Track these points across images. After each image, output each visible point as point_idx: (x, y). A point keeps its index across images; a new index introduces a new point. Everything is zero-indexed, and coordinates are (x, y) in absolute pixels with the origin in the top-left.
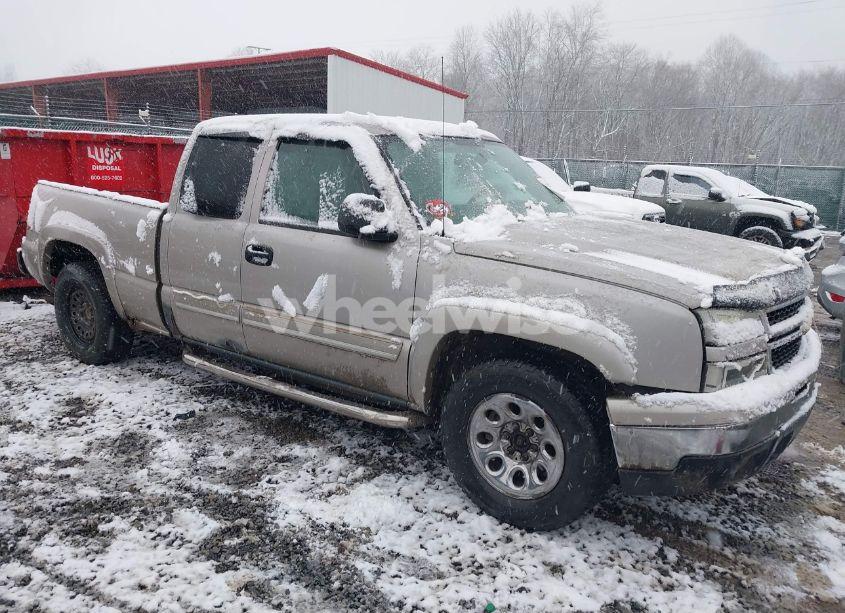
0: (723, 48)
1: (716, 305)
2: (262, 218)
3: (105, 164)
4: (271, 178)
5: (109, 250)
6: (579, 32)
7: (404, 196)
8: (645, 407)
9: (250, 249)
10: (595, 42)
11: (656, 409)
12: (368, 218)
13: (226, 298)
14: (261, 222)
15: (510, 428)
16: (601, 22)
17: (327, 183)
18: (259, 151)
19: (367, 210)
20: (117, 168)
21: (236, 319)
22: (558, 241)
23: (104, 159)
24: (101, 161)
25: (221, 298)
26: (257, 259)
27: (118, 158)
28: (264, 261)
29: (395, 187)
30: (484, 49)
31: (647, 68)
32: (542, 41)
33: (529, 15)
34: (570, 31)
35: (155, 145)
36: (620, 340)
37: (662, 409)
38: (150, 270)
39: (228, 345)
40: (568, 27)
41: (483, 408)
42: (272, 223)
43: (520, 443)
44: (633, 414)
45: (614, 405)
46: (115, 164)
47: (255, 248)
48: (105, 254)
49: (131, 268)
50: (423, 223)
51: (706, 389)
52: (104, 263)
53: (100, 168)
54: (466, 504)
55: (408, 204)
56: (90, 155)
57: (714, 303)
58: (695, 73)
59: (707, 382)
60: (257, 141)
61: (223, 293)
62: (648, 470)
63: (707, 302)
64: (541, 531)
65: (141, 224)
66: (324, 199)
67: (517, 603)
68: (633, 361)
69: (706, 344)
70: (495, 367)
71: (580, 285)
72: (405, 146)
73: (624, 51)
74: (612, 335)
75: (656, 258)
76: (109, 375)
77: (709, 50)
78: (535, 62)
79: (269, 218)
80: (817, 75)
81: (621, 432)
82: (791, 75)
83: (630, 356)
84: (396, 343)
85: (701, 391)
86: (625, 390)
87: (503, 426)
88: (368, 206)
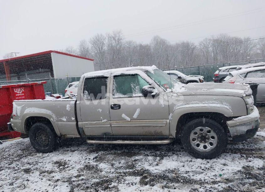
0: (156, 39)
1: (246, 96)
2: (114, 97)
3: (19, 93)
4: (114, 86)
5: (54, 116)
6: (117, 38)
7: (158, 85)
8: (236, 121)
9: (112, 106)
10: (122, 41)
11: (239, 121)
12: (153, 91)
13: (105, 120)
14: (113, 98)
15: (200, 136)
16: (122, 35)
17: (133, 85)
18: (108, 80)
19: (152, 89)
20: (23, 94)
21: (109, 126)
22: (201, 89)
23: (19, 92)
24: (18, 93)
25: (103, 121)
26: (115, 108)
27: (23, 91)
28: (118, 108)
29: (155, 83)
30: (89, 46)
31: (137, 47)
32: (106, 42)
33: (101, 35)
34: (114, 39)
35: (33, 85)
36: (228, 107)
37: (240, 121)
38: (73, 119)
39: (105, 134)
40: (113, 37)
41: (193, 132)
42: (117, 98)
43: (203, 139)
44: (234, 124)
45: (229, 122)
46: (22, 93)
47: (114, 105)
48: (52, 117)
49: (65, 119)
50: (165, 90)
51: (248, 114)
52: (52, 120)
53: (18, 95)
54: (191, 158)
55: (160, 86)
56: (15, 92)
57: (246, 95)
58: (150, 47)
59: (248, 113)
60: (107, 78)
61: (103, 120)
62: (239, 136)
63: (244, 95)
64: (214, 158)
65: (68, 106)
66: (133, 89)
67: (225, 172)
68: (232, 111)
69: (246, 104)
70: (196, 121)
71: (214, 97)
72: (151, 73)
73: (130, 42)
74: (226, 107)
75: (225, 88)
76: (58, 154)
77: (152, 40)
78: (105, 48)
79: (116, 97)
80: (180, 44)
81: (231, 128)
82: (174, 44)
83: (231, 110)
84: (165, 121)
85: (247, 115)
86: (231, 118)
87: (198, 136)
88: (151, 88)
